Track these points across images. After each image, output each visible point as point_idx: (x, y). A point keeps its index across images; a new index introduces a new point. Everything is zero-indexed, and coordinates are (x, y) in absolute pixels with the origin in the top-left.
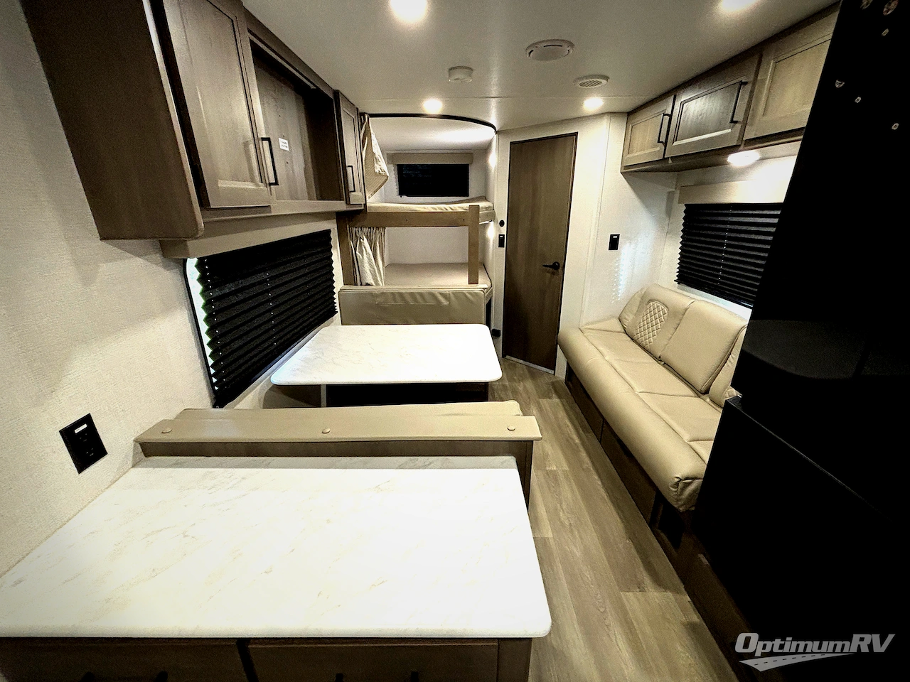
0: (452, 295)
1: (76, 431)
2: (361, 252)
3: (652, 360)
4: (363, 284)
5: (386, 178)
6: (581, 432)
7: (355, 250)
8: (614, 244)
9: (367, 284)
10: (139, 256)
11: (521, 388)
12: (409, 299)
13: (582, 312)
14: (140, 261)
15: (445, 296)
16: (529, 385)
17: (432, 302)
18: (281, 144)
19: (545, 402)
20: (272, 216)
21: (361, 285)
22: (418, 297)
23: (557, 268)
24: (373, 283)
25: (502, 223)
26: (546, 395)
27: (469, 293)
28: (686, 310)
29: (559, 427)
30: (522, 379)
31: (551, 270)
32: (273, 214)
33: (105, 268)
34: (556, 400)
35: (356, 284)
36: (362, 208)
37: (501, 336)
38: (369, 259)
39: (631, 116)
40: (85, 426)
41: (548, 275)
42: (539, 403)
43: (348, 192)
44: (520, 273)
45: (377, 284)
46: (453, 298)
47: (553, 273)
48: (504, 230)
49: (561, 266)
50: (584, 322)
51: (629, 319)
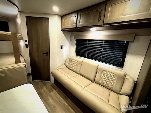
3: (77, 74)
6: (65, 99)
8: (62, 48)
11: (42, 91)
13: (56, 64)
16: (45, 88)
19: (52, 93)
23: (48, 54)
25: (26, 41)
26: (51, 91)
28: (82, 62)
30: (42, 87)
31: (46, 54)
34: (55, 91)
39: (63, 17)
41: (45, 56)
42: (50, 95)
44: (35, 56)
47: (47, 55)
48: (27, 43)
49: (49, 53)
50: (57, 67)
51: (67, 64)
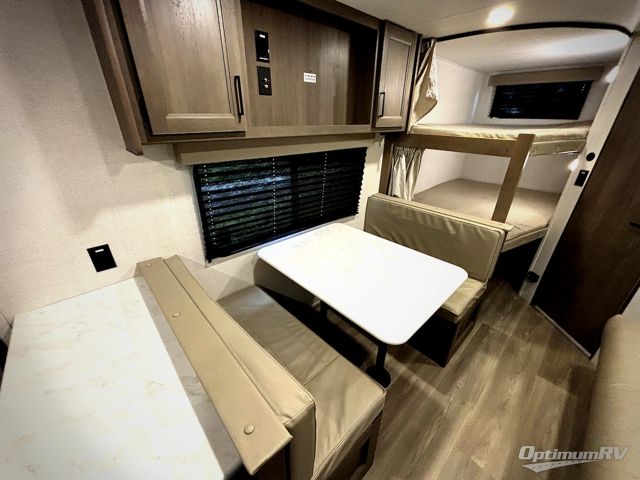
0: (461, 226)
1: (96, 251)
2: (397, 169)
4: (392, 195)
5: (435, 102)
7: (394, 166)
9: (395, 196)
10: (157, 161)
11: (523, 350)
12: (419, 218)
14: (156, 164)
15: (453, 223)
16: (539, 352)
17: (439, 227)
18: (305, 77)
20: (246, 139)
21: (391, 195)
22: (428, 218)
24: (400, 196)
25: (590, 157)
26: (553, 377)
27: (481, 230)
29: (537, 424)
30: (536, 340)
32: (246, 137)
33: (127, 166)
34: (562, 391)
35: (387, 194)
36: (403, 130)
37: (539, 282)
38: (402, 174)
40: (102, 250)
42: (532, 380)
43: (375, 117)
45: (403, 197)
46: (462, 228)
48: (590, 166)
